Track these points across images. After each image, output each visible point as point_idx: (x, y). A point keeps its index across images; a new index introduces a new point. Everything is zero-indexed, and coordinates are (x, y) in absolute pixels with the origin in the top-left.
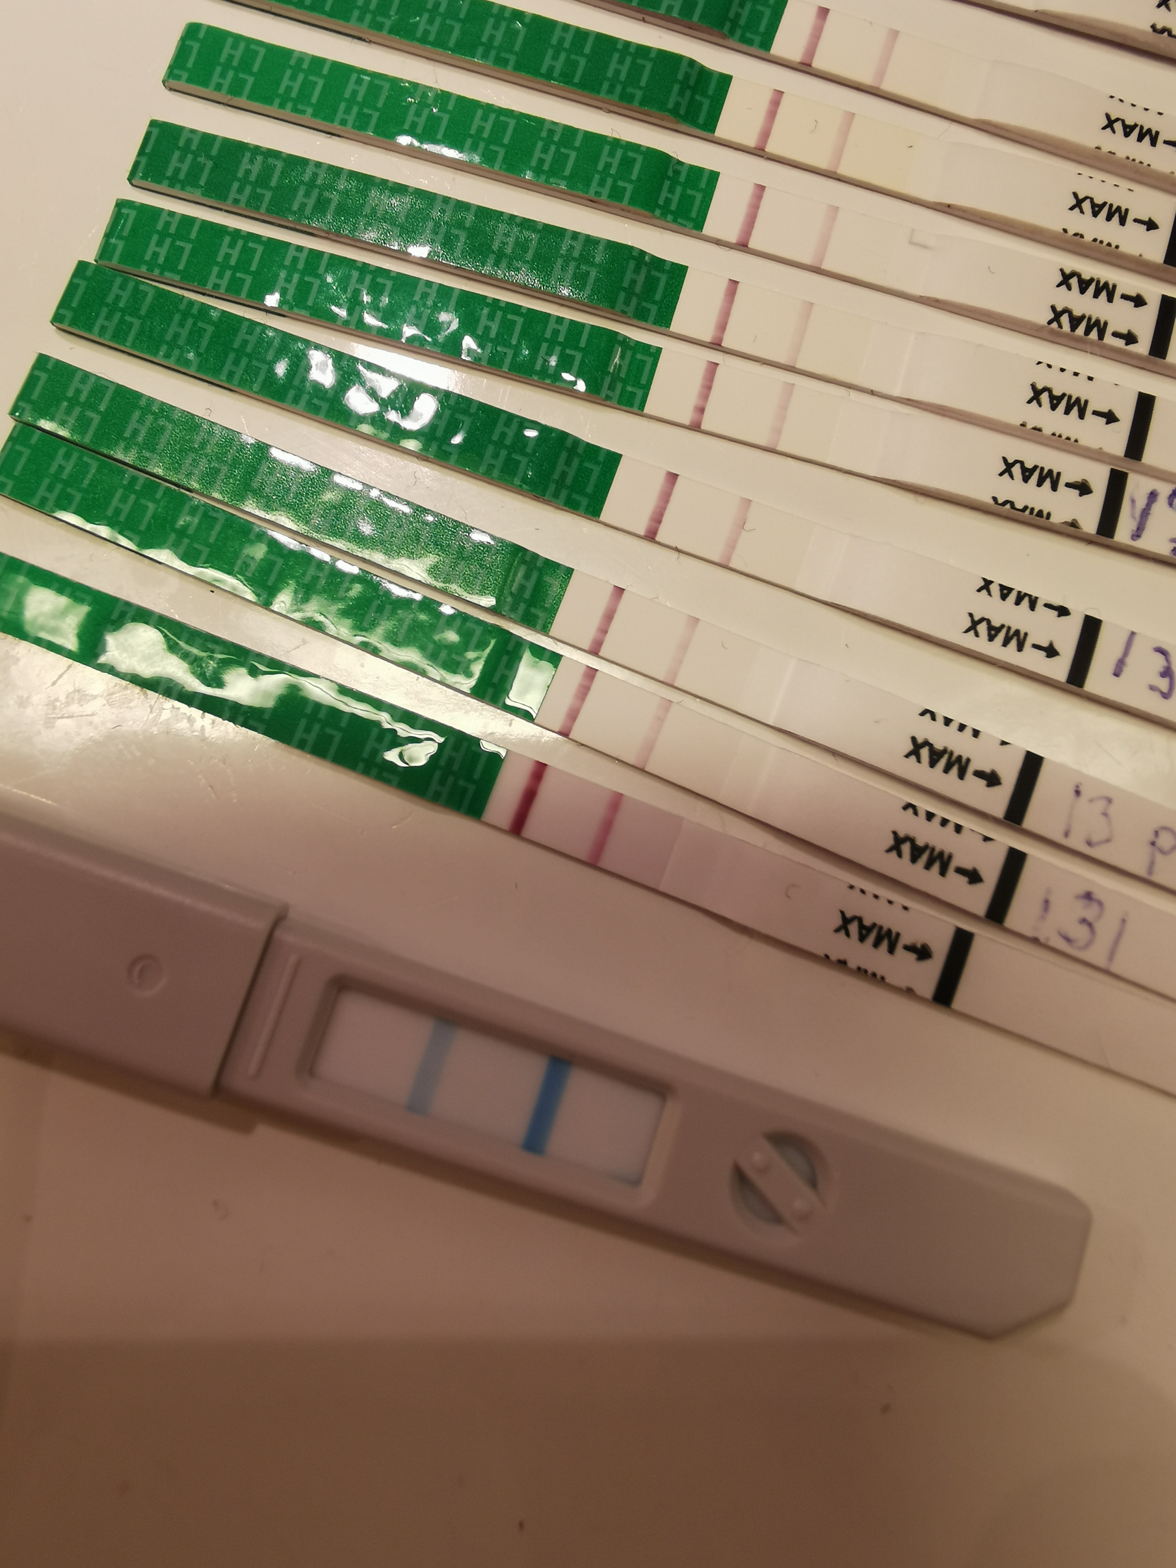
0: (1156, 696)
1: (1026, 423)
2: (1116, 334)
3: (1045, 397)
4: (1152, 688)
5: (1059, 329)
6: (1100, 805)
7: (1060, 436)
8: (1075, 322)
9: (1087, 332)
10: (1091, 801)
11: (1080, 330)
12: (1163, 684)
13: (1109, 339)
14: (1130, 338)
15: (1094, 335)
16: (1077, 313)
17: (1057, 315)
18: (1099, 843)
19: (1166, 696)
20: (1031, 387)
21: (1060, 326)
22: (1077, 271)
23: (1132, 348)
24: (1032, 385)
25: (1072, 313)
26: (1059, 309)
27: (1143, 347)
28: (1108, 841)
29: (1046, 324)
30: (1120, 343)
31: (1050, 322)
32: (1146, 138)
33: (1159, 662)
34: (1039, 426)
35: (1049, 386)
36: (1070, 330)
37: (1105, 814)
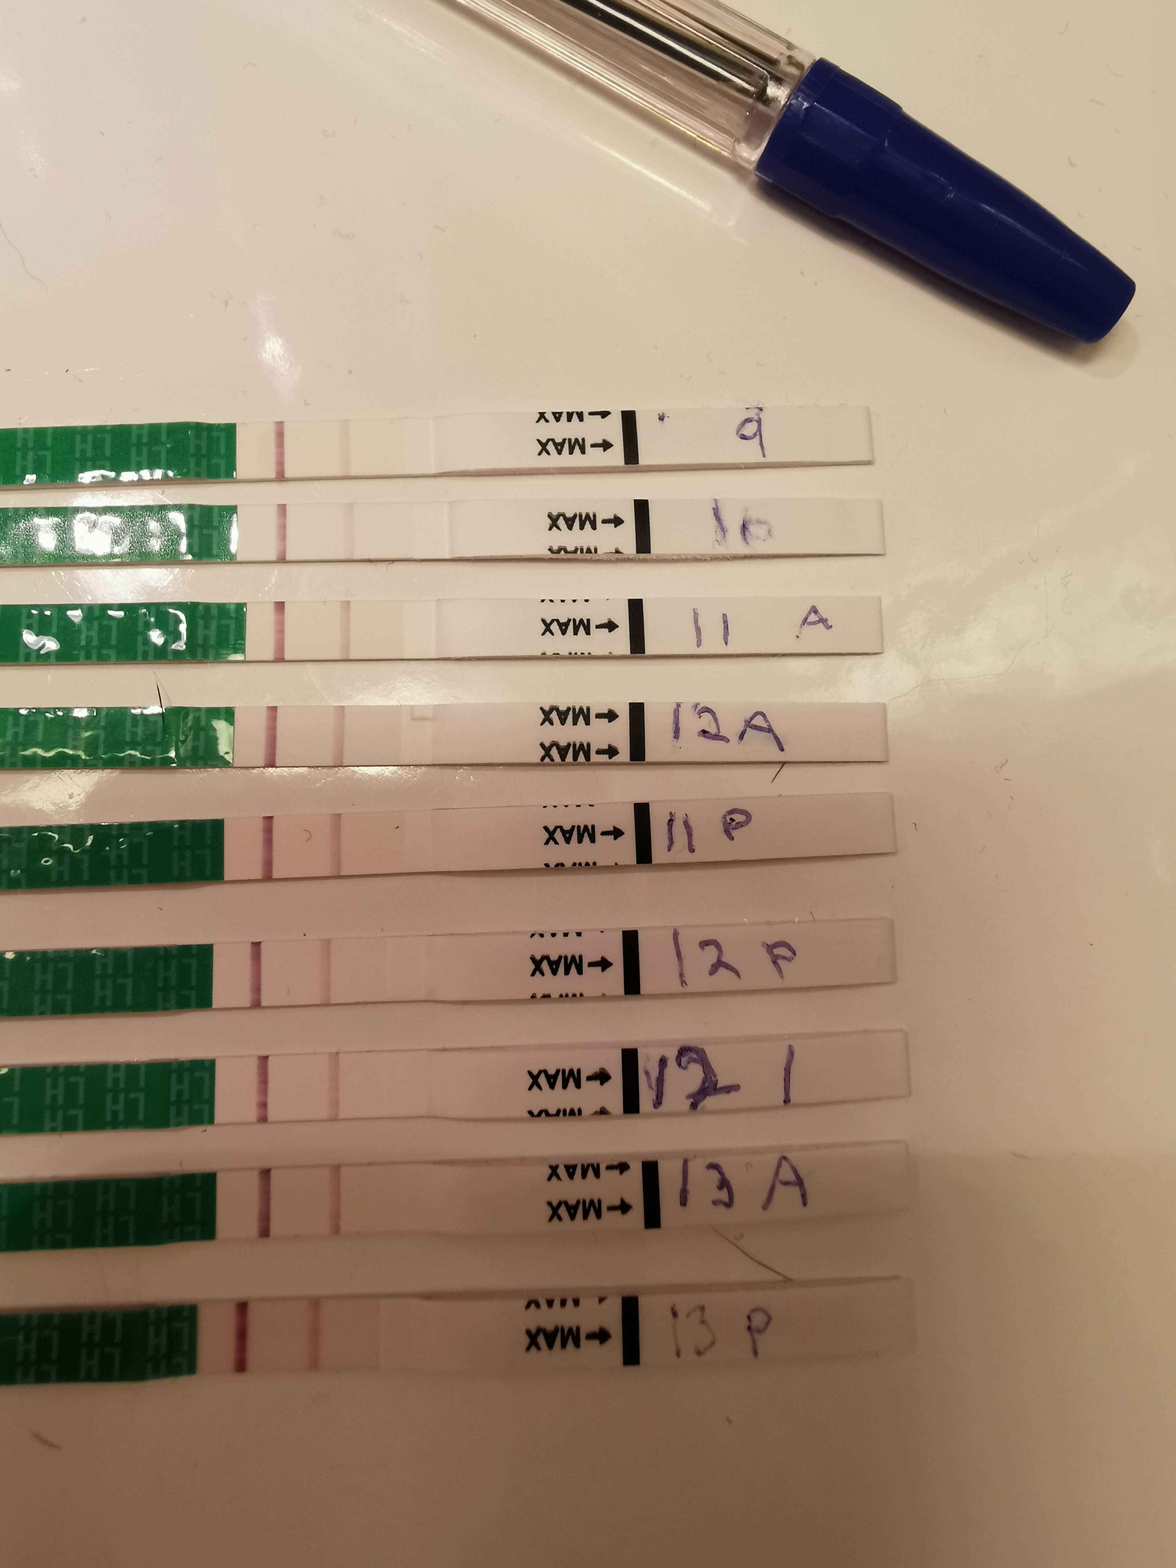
0: (722, 1208)
1: (535, 994)
2: (599, 752)
3: (545, 966)
4: (715, 1203)
5: (552, 762)
6: (697, 1315)
7: (567, 996)
8: (563, 752)
9: (575, 758)
10: (688, 1315)
11: (569, 758)
12: (724, 1195)
13: (594, 757)
14: (612, 751)
15: (581, 758)
16: (563, 743)
17: (547, 750)
18: (706, 1349)
19: (729, 1204)
20: (531, 960)
21: (552, 760)
22: (555, 705)
23: (615, 759)
24: (531, 958)
25: (559, 745)
26: (547, 745)
27: (624, 754)
28: (713, 1343)
29: (540, 761)
30: (605, 758)
31: (543, 759)
32: (580, 629)
33: (714, 1175)
34: (546, 993)
35: (546, 954)
36: (560, 760)
37: (703, 1322)
